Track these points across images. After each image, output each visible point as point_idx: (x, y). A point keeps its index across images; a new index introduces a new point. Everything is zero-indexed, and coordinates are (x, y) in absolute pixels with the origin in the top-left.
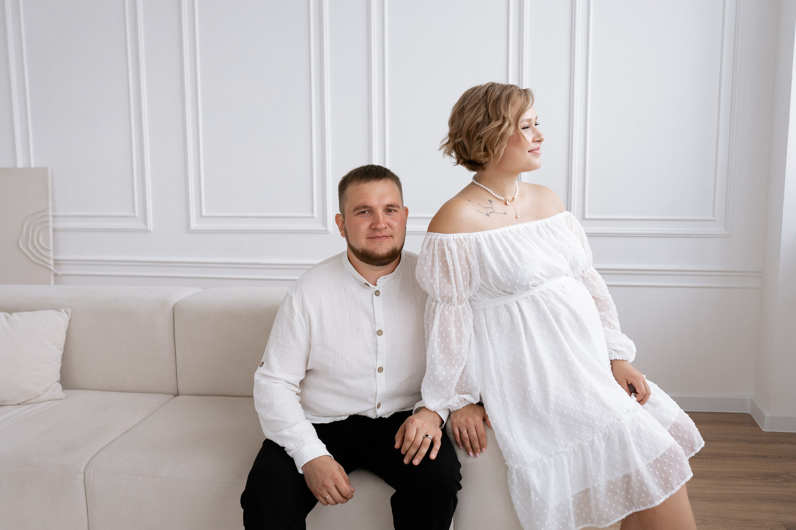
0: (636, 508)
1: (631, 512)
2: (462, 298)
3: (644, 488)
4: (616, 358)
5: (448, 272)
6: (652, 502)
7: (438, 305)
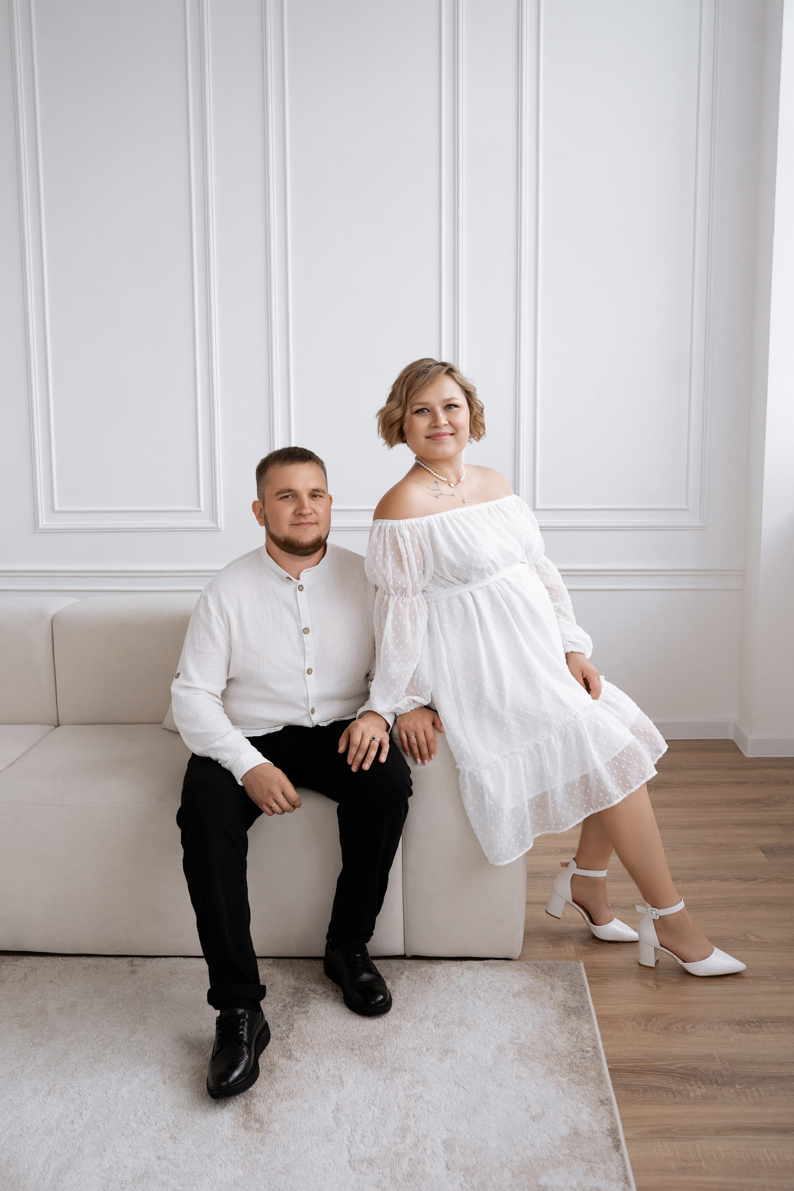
0: (593, 809)
1: (589, 814)
2: (417, 588)
3: (602, 787)
4: (572, 651)
5: (401, 560)
6: (610, 802)
7: (391, 597)
